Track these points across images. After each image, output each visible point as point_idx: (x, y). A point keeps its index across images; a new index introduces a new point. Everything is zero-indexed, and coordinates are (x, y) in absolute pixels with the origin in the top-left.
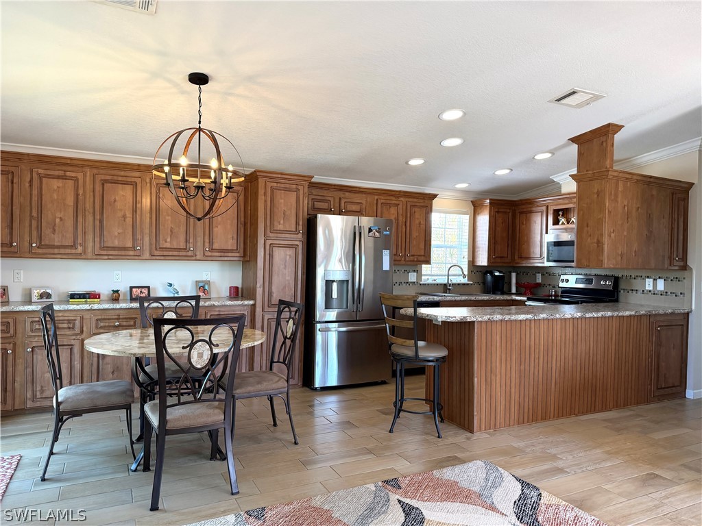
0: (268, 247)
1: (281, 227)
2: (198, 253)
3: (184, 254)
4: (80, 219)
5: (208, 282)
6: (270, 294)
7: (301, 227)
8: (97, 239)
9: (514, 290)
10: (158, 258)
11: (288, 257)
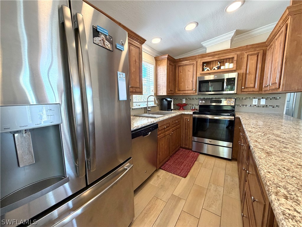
9: (172, 108)
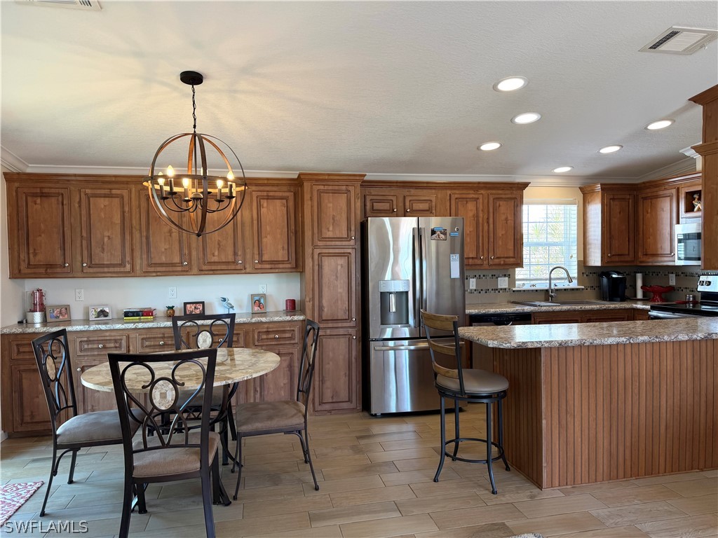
0: (316, 257)
1: (330, 234)
2: (247, 266)
3: (233, 267)
4: (128, 237)
5: (264, 296)
6: (321, 308)
7: (353, 233)
8: (145, 256)
9: (640, 295)
10: (206, 272)
11: (339, 267)
